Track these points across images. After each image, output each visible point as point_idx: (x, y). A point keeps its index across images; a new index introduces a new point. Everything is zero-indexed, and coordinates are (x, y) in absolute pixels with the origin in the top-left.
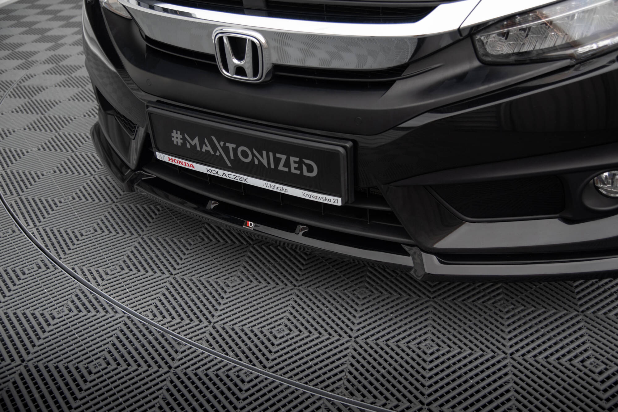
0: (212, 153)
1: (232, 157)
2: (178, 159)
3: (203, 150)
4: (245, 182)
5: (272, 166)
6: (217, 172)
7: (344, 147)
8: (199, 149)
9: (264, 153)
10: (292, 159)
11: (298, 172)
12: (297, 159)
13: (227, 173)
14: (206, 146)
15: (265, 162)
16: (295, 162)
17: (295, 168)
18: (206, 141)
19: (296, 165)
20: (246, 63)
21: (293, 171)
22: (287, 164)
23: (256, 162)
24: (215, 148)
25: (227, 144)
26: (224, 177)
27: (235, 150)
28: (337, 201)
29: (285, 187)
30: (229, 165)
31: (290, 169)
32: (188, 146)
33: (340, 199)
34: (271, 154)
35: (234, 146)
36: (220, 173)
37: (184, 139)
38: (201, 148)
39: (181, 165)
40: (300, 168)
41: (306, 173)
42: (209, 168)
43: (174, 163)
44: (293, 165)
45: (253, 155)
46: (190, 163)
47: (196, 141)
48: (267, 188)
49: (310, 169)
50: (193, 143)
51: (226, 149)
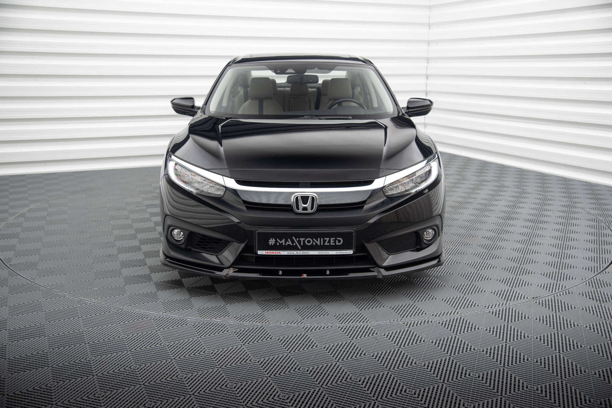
0: (291, 244)
1: (302, 244)
2: (271, 252)
3: (286, 244)
4: (308, 254)
5: (322, 244)
6: (293, 253)
7: (354, 230)
8: (284, 244)
9: (319, 239)
10: (332, 239)
11: (334, 244)
12: (334, 239)
13: (298, 252)
14: (289, 242)
15: (318, 243)
16: (333, 240)
17: (333, 243)
18: (289, 240)
19: (333, 241)
20: (308, 205)
21: (332, 244)
22: (329, 242)
23: (314, 244)
24: (293, 242)
25: (300, 239)
26: (297, 254)
27: (304, 241)
28: (350, 252)
29: (328, 252)
30: (300, 248)
31: (330, 244)
32: (278, 244)
33: (352, 251)
34: (322, 239)
35: (304, 239)
36: (295, 253)
37: (276, 242)
38: (285, 243)
39: (273, 254)
40: (335, 242)
41: (337, 244)
42: (289, 252)
43: (268, 254)
44: (332, 241)
45: (313, 241)
46: (278, 252)
47: (283, 241)
48: (319, 254)
49: (339, 241)
50: (281, 242)
51: (299, 242)
